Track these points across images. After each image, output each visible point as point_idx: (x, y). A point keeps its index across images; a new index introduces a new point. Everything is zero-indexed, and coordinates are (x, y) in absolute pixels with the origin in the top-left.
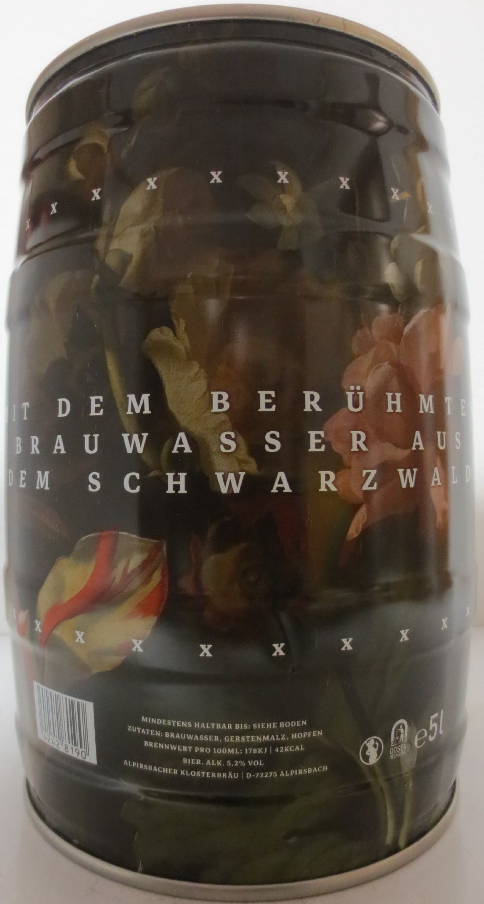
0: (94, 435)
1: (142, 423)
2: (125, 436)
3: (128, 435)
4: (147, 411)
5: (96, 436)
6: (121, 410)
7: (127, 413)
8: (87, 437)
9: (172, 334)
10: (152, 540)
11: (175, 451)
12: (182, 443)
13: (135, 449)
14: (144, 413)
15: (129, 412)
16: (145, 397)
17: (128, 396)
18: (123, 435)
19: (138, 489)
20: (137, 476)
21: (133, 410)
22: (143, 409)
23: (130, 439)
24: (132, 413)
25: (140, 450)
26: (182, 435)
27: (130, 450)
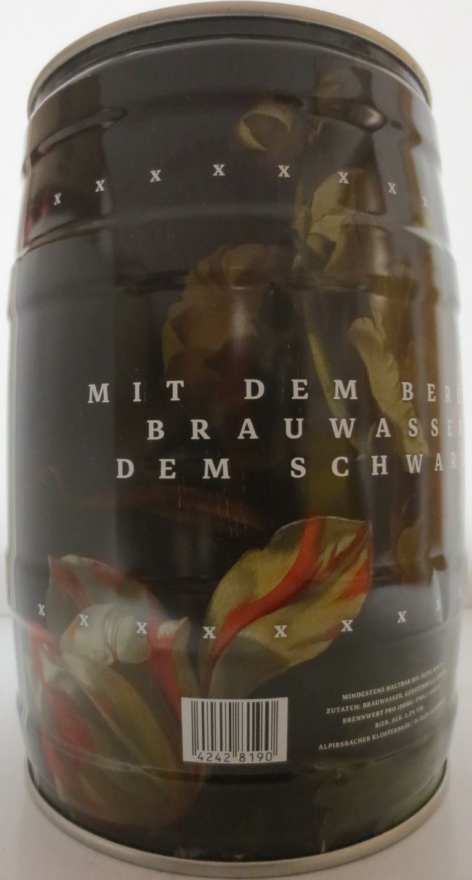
0: (297, 419)
1: (351, 408)
2: (333, 421)
3: (336, 419)
4: (354, 397)
5: (300, 421)
6: (327, 395)
7: (335, 398)
8: (288, 421)
9: (372, 326)
10: (359, 521)
11: (378, 435)
12: (383, 429)
13: (343, 434)
14: (351, 398)
15: (337, 397)
16: (352, 383)
17: (335, 381)
18: (330, 419)
19: (347, 473)
20: (346, 460)
21: (340, 394)
22: (350, 394)
23: (338, 423)
24: (339, 398)
25: (348, 435)
26: (383, 421)
27: (338, 435)
